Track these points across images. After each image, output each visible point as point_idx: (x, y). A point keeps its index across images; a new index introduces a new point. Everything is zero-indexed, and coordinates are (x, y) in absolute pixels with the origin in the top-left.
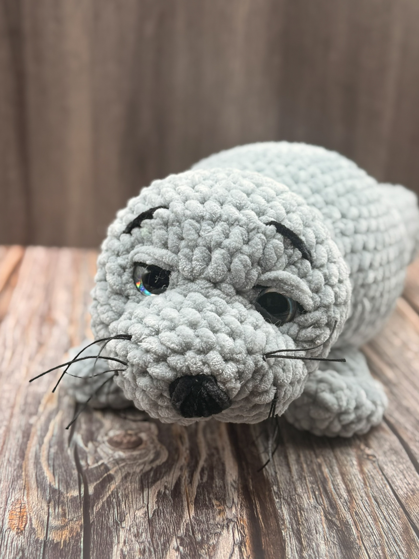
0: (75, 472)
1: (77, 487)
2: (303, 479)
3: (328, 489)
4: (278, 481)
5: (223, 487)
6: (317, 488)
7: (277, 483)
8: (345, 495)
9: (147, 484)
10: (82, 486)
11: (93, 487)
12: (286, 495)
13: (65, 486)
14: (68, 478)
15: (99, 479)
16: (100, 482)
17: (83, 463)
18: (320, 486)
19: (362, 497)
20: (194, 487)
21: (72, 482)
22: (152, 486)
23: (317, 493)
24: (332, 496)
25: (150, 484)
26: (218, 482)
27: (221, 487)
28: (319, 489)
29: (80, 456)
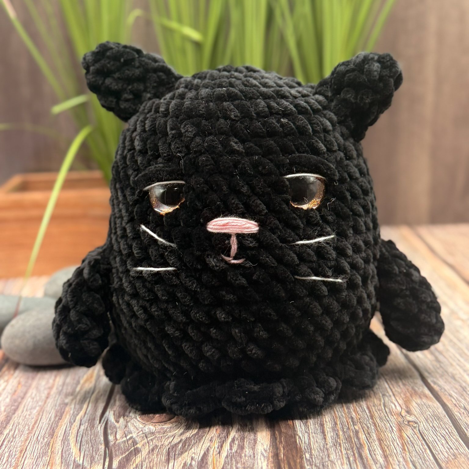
0: (102, 447)
1: (102, 461)
2: (338, 445)
3: (363, 454)
4: (311, 449)
5: (252, 456)
6: (352, 454)
7: (309, 451)
8: (381, 460)
9: (173, 456)
10: (107, 460)
11: (118, 460)
12: (318, 461)
13: (90, 461)
14: (94, 453)
15: (125, 452)
16: (126, 456)
17: (111, 438)
18: (355, 452)
19: (399, 462)
20: (223, 456)
21: (97, 456)
22: (178, 458)
23: (351, 459)
24: (367, 461)
25: (176, 456)
26: (247, 451)
27: (250, 456)
28: (354, 454)
29: (109, 431)
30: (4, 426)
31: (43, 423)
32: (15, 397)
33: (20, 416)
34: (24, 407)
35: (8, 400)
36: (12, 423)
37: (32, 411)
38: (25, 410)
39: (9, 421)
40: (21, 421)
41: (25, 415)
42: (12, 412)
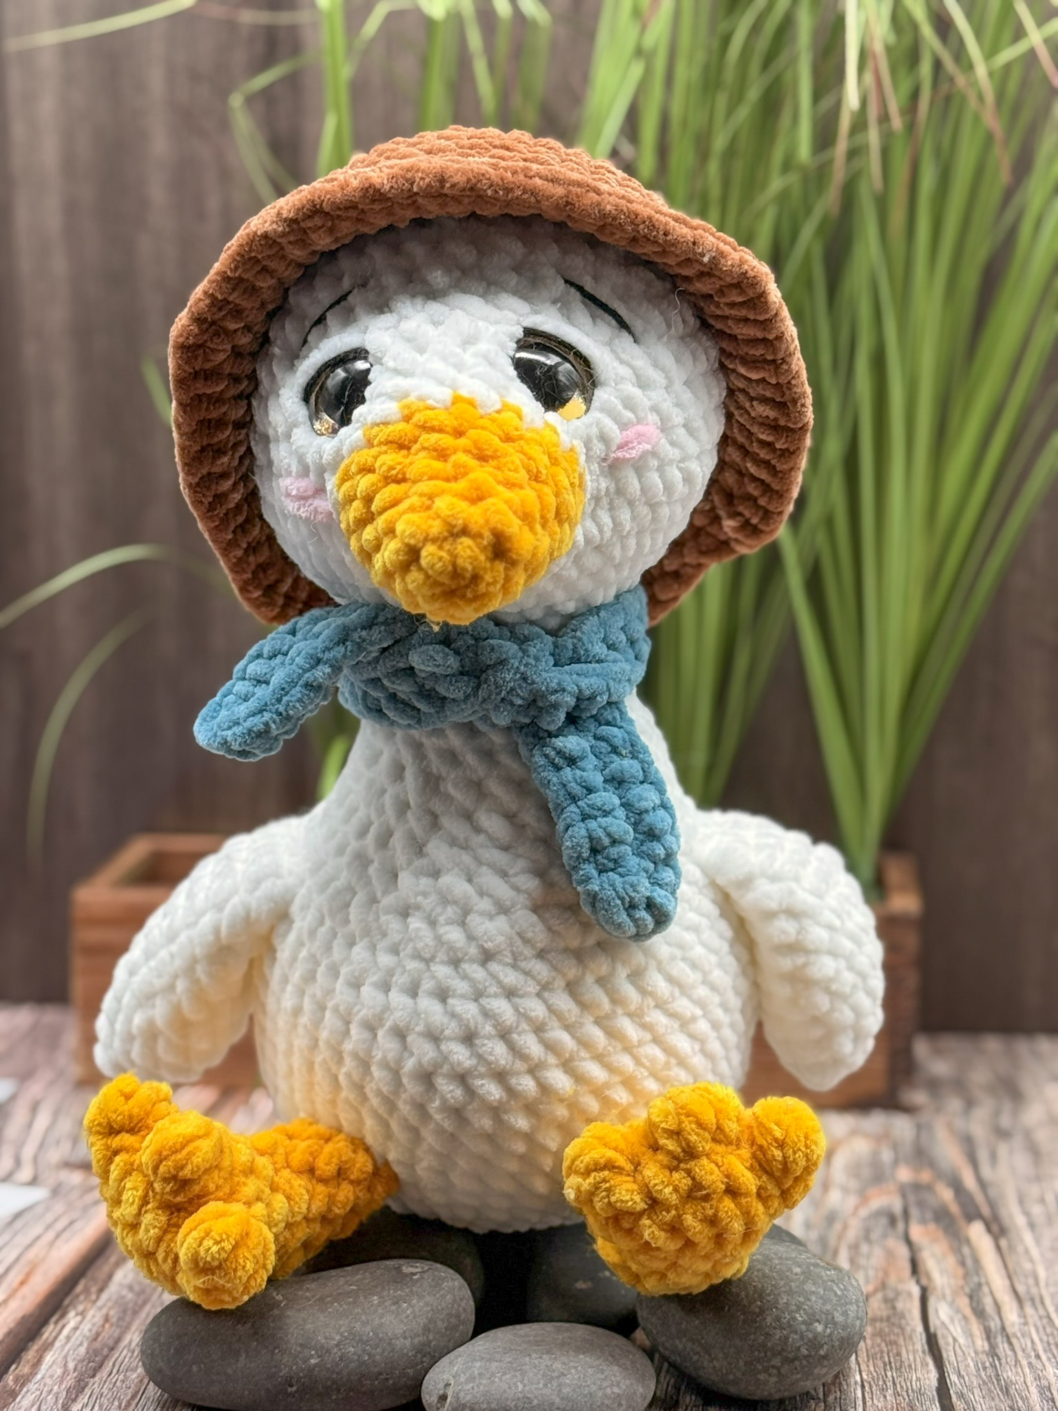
30: (73, 1396)
31: (149, 1398)
32: (97, 1345)
33: (105, 1382)
34: (114, 1365)
35: (82, 1350)
36: (88, 1391)
37: (128, 1374)
38: (115, 1371)
39: (83, 1389)
40: (105, 1391)
41: (114, 1380)
42: (91, 1373)
